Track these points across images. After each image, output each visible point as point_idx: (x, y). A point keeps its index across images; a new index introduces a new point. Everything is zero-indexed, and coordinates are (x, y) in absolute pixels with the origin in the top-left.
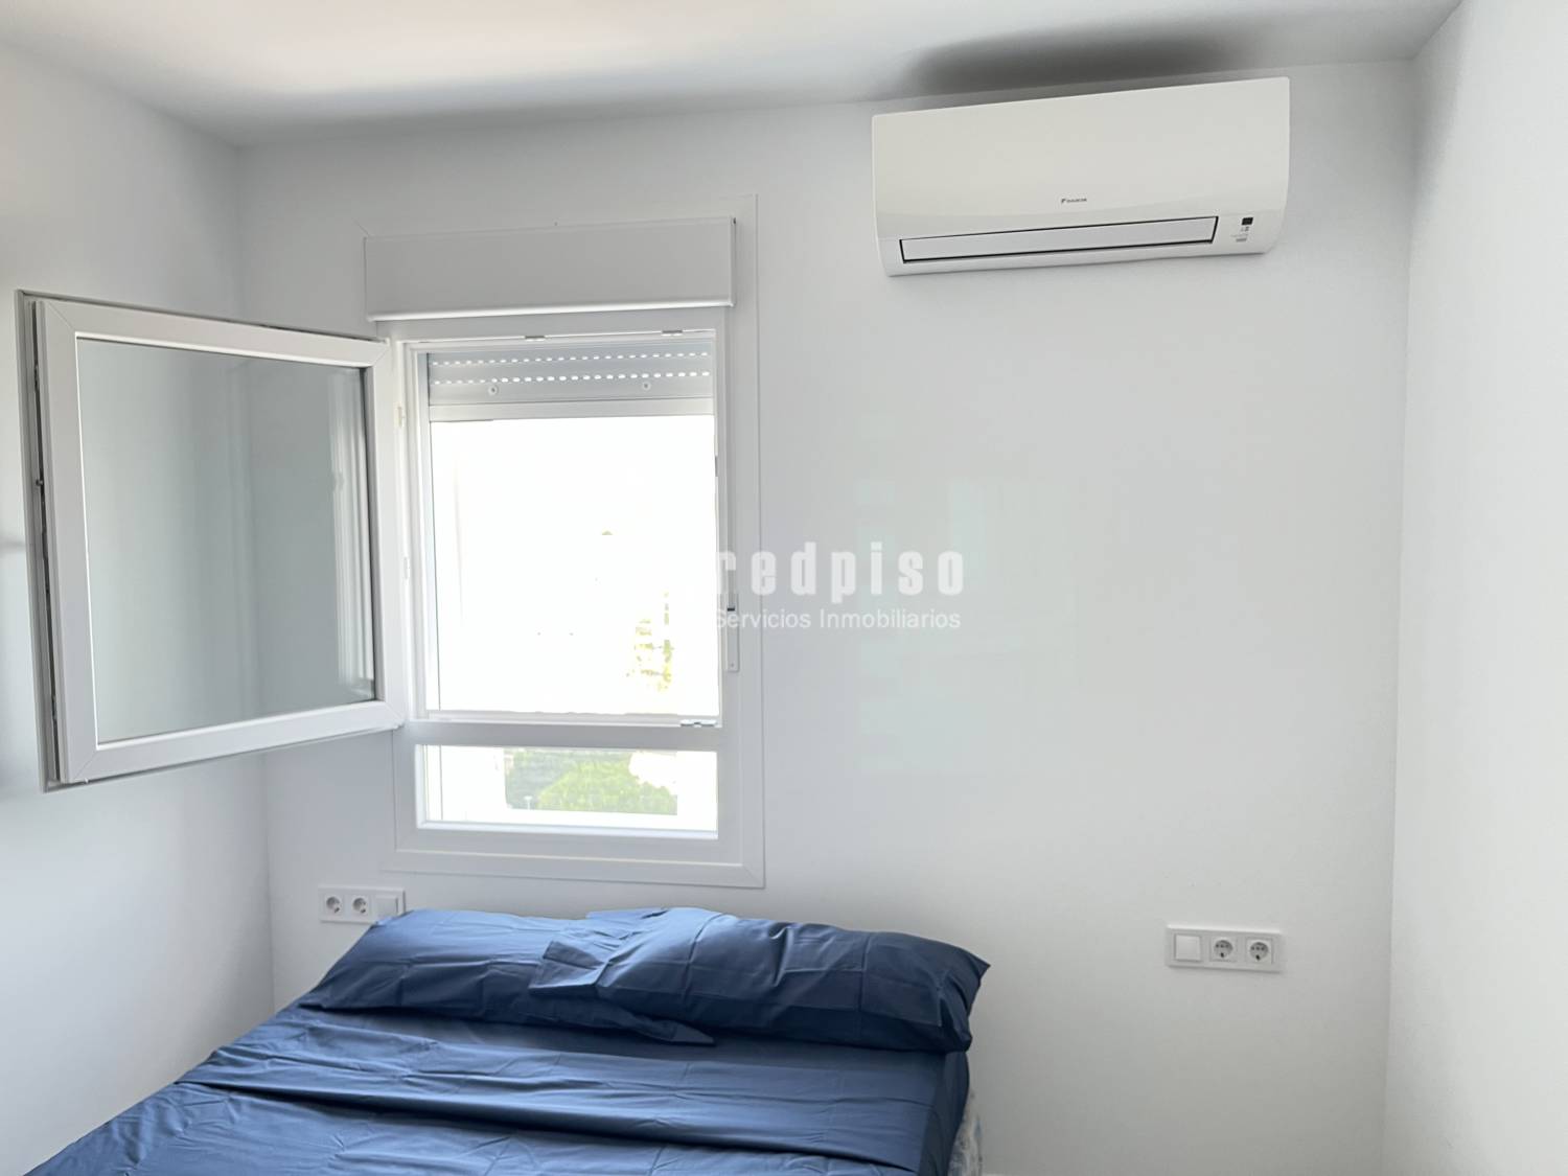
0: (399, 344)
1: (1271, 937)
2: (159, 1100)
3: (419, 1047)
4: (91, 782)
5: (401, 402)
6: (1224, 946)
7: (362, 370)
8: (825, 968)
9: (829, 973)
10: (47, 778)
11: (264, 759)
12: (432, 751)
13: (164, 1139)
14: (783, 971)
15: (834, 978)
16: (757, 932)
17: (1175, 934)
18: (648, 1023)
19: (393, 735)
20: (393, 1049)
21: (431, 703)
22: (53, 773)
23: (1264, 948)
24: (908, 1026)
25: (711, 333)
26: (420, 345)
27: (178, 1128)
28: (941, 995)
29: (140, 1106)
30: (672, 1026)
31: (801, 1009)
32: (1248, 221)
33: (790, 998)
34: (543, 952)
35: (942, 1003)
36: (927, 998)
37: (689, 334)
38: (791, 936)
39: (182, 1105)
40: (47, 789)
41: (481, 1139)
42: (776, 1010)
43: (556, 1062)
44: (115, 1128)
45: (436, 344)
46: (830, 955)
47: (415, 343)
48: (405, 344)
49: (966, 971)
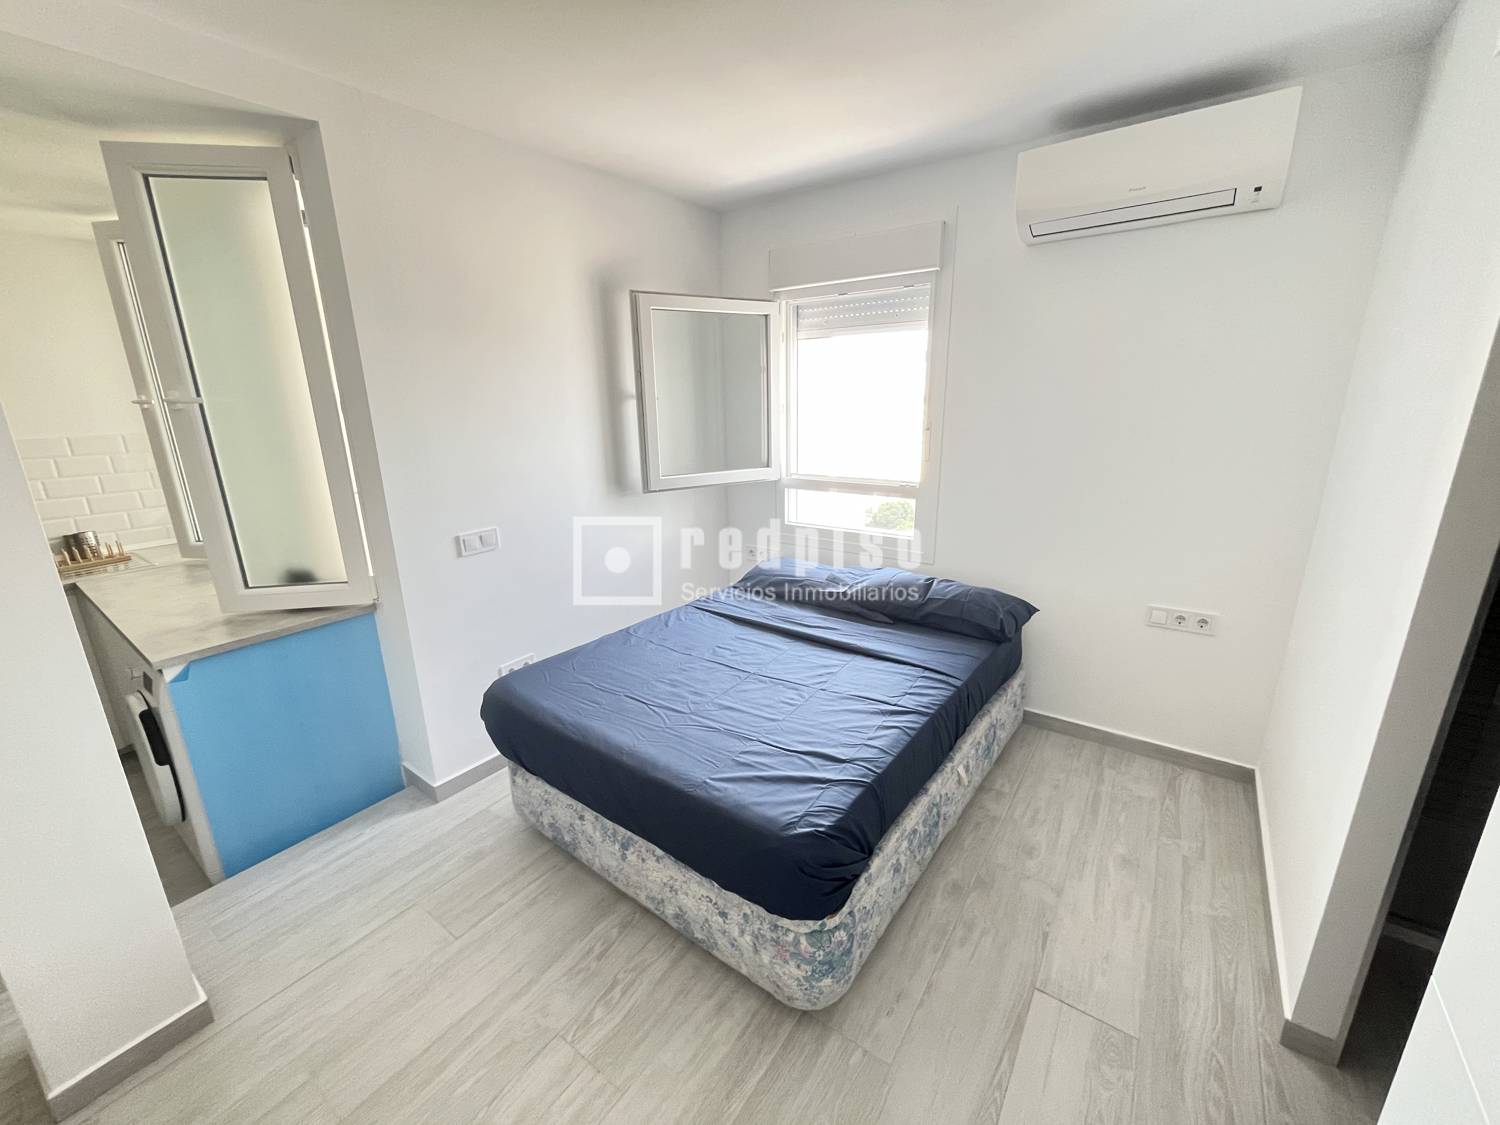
0: (784, 302)
1: (1211, 617)
2: (678, 610)
3: (772, 606)
4: (660, 491)
5: (784, 330)
6: (1181, 618)
7: (766, 316)
8: (948, 597)
9: (949, 600)
10: (644, 488)
11: (726, 489)
12: (793, 491)
13: (678, 622)
14: (928, 597)
15: (953, 601)
16: (920, 579)
17: (1152, 609)
18: (865, 611)
19: (776, 483)
20: (764, 606)
21: (793, 470)
22: (646, 488)
23: (1206, 622)
24: (985, 629)
25: (928, 286)
26: (794, 302)
27: (683, 619)
28: (1001, 616)
29: (671, 611)
30: (876, 614)
31: (935, 614)
32: (1258, 189)
33: (929, 608)
34: (826, 577)
35: (1002, 620)
36: (995, 616)
37: (917, 287)
38: (935, 583)
39: (686, 612)
40: (645, 493)
41: (788, 640)
42: (922, 613)
43: (825, 619)
44: (662, 617)
45: (799, 301)
46: (951, 592)
47: (791, 301)
48: (787, 303)
49: (1025, 611)
